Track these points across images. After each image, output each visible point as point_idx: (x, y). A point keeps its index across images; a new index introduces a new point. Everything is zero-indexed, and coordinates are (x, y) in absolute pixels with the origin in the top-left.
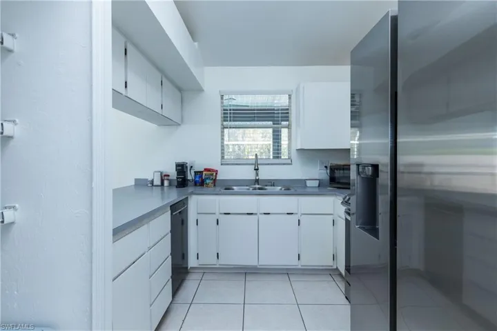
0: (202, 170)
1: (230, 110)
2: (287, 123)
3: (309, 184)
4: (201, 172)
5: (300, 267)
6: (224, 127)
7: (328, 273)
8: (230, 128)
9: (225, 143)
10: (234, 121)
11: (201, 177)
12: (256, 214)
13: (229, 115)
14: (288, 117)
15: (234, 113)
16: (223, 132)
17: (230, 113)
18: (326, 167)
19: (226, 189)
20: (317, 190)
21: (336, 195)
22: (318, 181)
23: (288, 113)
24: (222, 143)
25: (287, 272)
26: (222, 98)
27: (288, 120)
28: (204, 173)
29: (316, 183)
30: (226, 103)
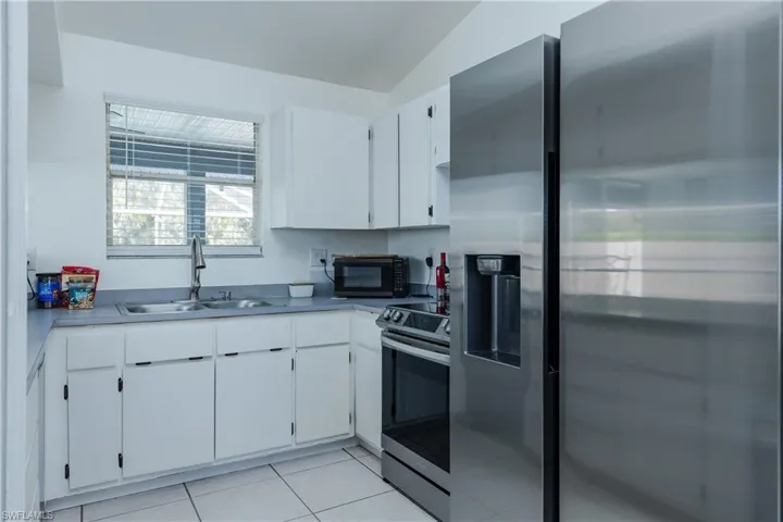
0: (58, 270)
1: (130, 140)
2: (251, 177)
3: (294, 292)
4: (56, 276)
5: (294, 447)
6: (112, 176)
7: (339, 447)
8: (130, 177)
9: (115, 210)
10: (138, 164)
11: (57, 286)
12: (210, 357)
13: (127, 149)
14: (253, 165)
15: (137, 147)
16: (109, 185)
17: (130, 146)
18: (323, 261)
19: (131, 310)
20: (309, 303)
21: (353, 309)
22: (312, 287)
23: (253, 158)
24: (109, 209)
25: (270, 463)
26: (108, 111)
27: (252, 173)
28: (65, 278)
29: (309, 290)
30: (116, 121)
